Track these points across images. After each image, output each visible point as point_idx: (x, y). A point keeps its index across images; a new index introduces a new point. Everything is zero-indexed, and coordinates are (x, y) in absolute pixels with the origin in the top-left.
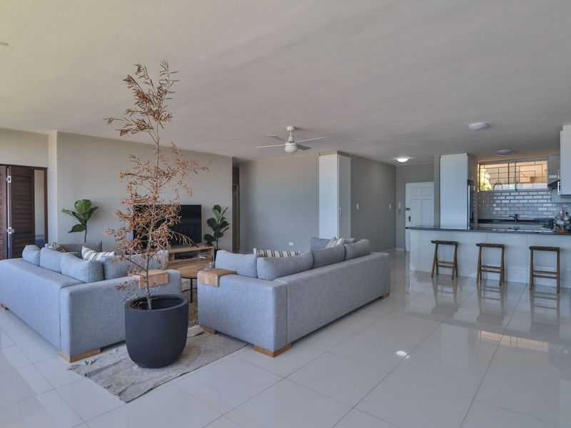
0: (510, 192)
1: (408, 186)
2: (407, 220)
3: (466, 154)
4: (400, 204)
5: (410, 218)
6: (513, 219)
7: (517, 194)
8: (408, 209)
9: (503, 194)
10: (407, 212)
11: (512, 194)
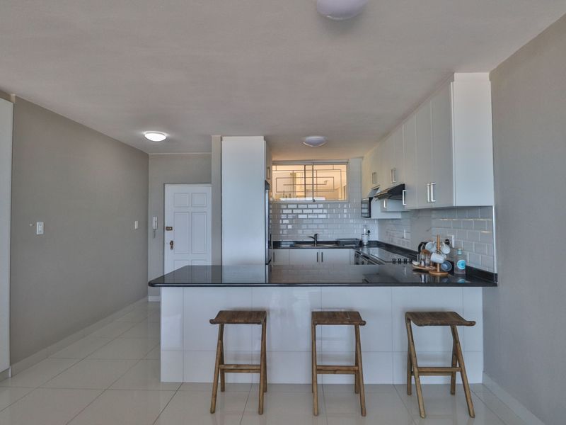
0: (307, 203)
1: (170, 190)
2: (168, 246)
3: (262, 137)
4: (155, 219)
5: (172, 243)
6: (312, 240)
7: (315, 206)
8: (170, 229)
9: (300, 206)
10: (167, 233)
11: (310, 206)
